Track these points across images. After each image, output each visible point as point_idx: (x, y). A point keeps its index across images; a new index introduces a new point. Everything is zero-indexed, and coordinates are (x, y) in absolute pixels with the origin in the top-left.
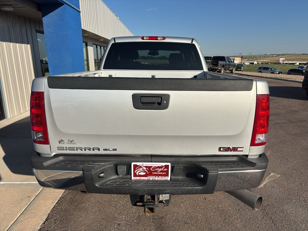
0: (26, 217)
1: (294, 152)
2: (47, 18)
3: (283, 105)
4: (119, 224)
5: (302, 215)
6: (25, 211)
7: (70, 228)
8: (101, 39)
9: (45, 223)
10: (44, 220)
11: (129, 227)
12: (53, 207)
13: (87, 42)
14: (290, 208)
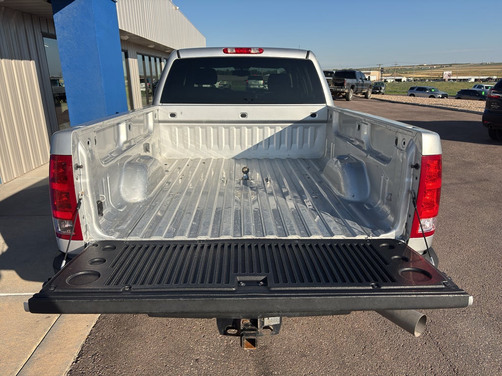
0: (46, 352)
1: (470, 233)
3: (452, 154)
4: (197, 360)
5: (485, 338)
6: (43, 342)
7: (119, 368)
8: (150, 45)
9: (77, 361)
10: (76, 355)
11: (213, 363)
12: (88, 333)
13: (127, 51)
14: (467, 327)
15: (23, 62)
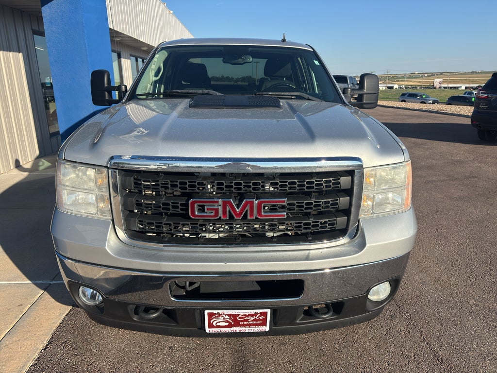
0: (15, 339)
1: (457, 226)
2: (50, 8)
3: (441, 153)
4: (170, 348)
5: (471, 327)
6: (13, 329)
7: (89, 356)
8: (143, 47)
9: (46, 348)
10: (46, 343)
11: (187, 351)
12: (60, 321)
13: (120, 52)
14: (453, 316)
15: (11, 53)
